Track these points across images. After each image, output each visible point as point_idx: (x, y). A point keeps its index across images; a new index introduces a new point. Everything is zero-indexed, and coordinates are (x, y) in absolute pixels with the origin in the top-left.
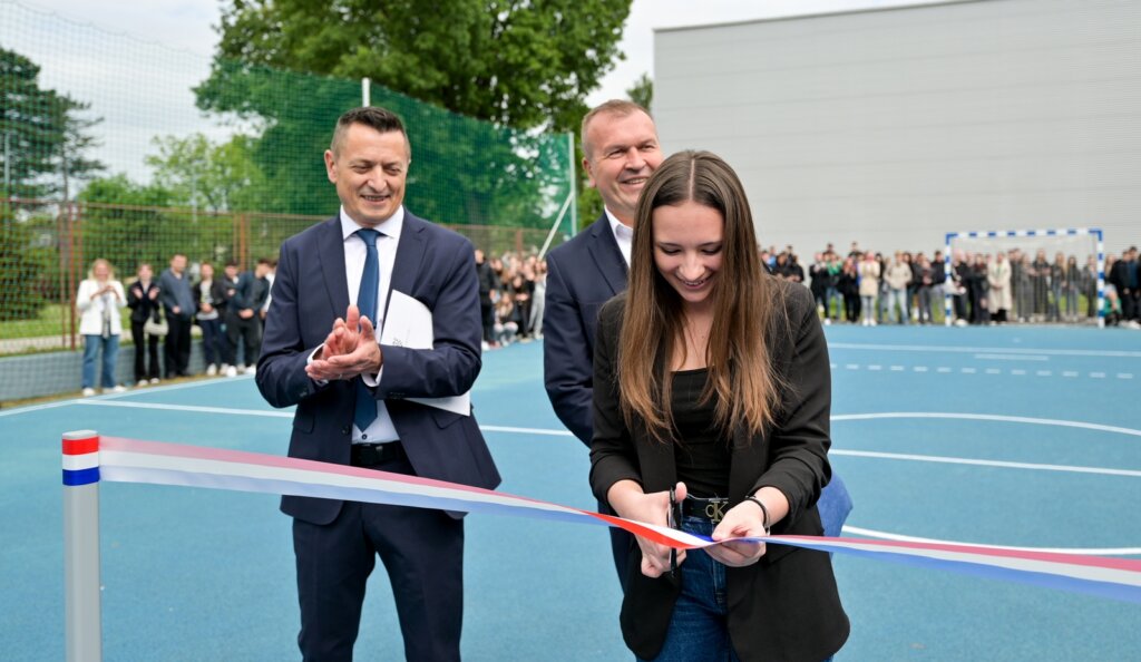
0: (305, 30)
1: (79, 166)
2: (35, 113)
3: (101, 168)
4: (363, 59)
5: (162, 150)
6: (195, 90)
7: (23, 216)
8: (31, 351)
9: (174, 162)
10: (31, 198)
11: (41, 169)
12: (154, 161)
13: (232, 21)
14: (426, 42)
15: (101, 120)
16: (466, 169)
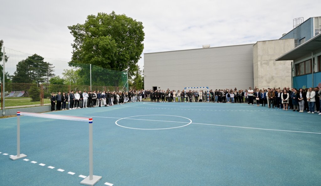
0: (87, 54)
1: (50, 75)
2: (42, 66)
3: (54, 75)
4: (96, 59)
5: (65, 72)
6: (68, 63)
7: (40, 83)
8: (36, 106)
9: (67, 74)
10: (42, 81)
11: (44, 75)
12: (64, 74)
13: (75, 51)
14: (107, 56)
15: (55, 67)
16: (114, 76)
